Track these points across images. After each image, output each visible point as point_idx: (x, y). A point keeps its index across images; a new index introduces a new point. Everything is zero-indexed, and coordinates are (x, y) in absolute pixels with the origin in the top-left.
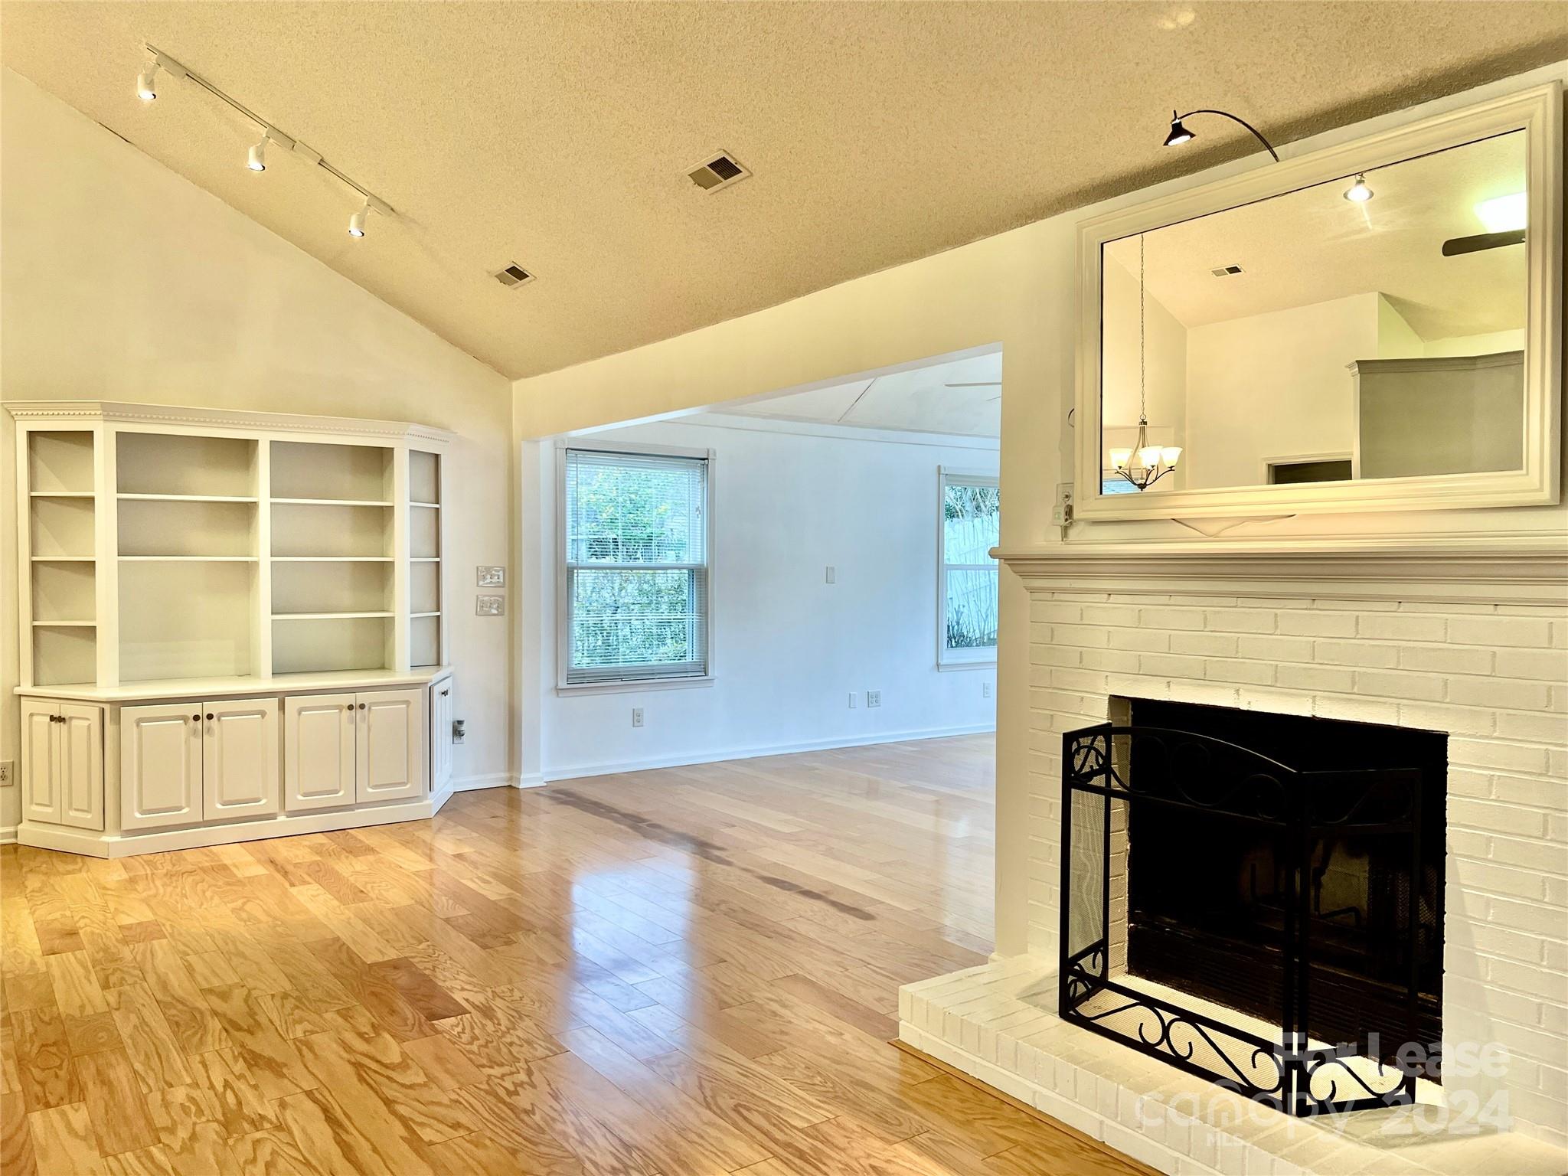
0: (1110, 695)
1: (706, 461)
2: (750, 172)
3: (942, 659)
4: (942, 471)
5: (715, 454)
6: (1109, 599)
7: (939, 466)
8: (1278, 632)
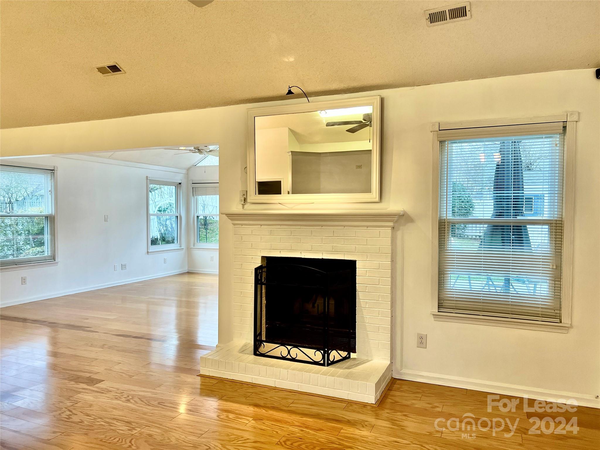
0: (262, 256)
1: (53, 171)
2: (125, 72)
3: (149, 250)
4: (148, 179)
5: (57, 168)
6: (261, 227)
7: (147, 176)
8: (312, 235)
